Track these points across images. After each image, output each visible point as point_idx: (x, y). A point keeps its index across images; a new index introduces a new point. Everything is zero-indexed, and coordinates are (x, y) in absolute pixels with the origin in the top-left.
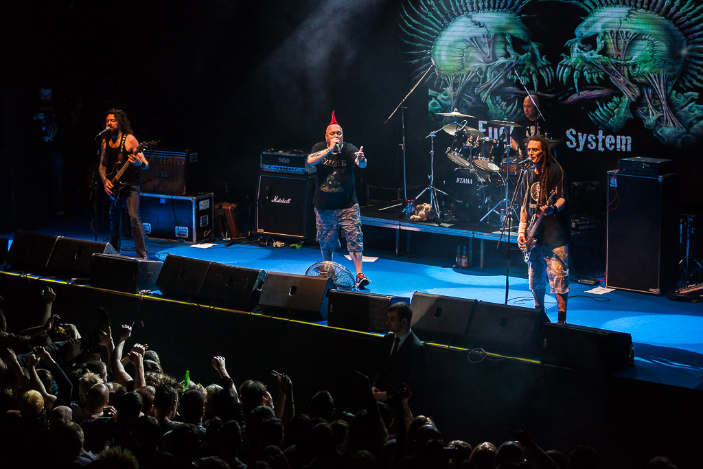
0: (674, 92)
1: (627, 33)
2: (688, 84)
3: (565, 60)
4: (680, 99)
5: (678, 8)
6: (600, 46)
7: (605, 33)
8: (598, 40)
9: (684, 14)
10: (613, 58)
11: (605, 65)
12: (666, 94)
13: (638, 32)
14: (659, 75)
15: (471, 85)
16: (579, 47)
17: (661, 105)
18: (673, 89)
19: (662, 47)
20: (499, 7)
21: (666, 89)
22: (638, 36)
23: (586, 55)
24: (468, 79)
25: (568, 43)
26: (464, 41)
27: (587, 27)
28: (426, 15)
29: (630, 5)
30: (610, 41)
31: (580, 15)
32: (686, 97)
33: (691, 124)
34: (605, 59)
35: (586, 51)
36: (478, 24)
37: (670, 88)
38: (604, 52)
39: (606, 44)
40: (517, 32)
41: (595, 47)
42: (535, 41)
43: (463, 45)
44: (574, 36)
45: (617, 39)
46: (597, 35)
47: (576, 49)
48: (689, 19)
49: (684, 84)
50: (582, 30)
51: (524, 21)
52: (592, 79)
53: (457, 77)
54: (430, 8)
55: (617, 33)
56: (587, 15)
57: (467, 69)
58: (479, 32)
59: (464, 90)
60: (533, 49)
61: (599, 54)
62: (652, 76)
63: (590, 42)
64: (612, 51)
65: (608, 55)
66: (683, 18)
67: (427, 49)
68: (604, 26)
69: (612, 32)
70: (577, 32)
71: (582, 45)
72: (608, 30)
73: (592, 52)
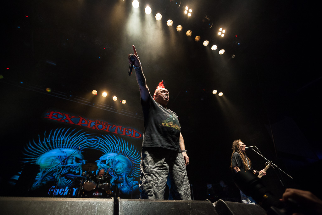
0: (128, 177)
1: (116, 160)
2: (132, 175)
4: (129, 180)
5: (131, 156)
6: (107, 163)
7: (109, 160)
8: (107, 161)
9: (132, 157)
10: (111, 167)
11: (108, 169)
12: (125, 178)
13: (119, 160)
14: (124, 173)
15: (52, 173)
16: (100, 163)
17: (124, 181)
18: (128, 176)
19: (126, 165)
20: (74, 148)
21: (126, 176)
22: (119, 162)
23: (102, 165)
24: (52, 170)
25: (96, 161)
26: (55, 157)
27: (104, 157)
28: (40, 147)
29: (118, 153)
30: (110, 162)
31: (102, 154)
32: (131, 179)
33: (132, 187)
34: (108, 167)
35: (102, 164)
36: (64, 152)
37: (127, 176)
38: (108, 165)
39: (109, 163)
40: (79, 156)
41: (105, 163)
42: (84, 159)
43: (54, 158)
44: (99, 159)
45: (113, 161)
46: (106, 160)
47: (99, 163)
48: (133, 159)
49: (131, 175)
50: (102, 158)
51: (82, 153)
53: (46, 169)
54: (43, 145)
55: (113, 160)
56: (104, 154)
57: (52, 167)
58: (63, 154)
59: (48, 174)
60: (83, 162)
61: (107, 165)
62: (122, 173)
63: (104, 162)
64: (111, 164)
65: (109, 166)
66: (132, 158)
67: (35, 158)
68: (109, 158)
69: (111, 159)
70: (100, 158)
71: (101, 162)
72: (110, 159)
73: (104, 164)
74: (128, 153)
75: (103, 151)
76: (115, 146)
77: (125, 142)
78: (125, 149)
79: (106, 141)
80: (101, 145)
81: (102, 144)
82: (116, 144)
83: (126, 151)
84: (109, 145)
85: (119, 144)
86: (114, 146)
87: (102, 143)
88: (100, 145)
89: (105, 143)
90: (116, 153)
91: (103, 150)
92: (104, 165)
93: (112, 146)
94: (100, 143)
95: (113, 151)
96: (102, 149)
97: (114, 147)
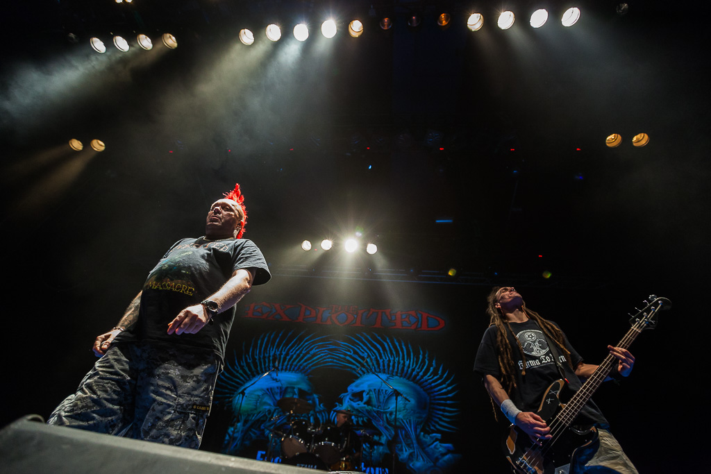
0: (422, 433)
1: (386, 391)
2: (432, 428)
3: (338, 407)
4: (427, 439)
5: (422, 377)
6: (365, 398)
7: (370, 390)
8: (364, 394)
9: (426, 381)
10: (375, 407)
11: (368, 412)
12: (416, 435)
14: (410, 421)
15: (258, 423)
16: (350, 399)
17: (412, 443)
18: (421, 431)
19: (413, 401)
20: (293, 370)
21: (416, 431)
22: (397, 393)
23: (355, 405)
24: (258, 417)
25: (342, 395)
26: (262, 390)
27: (357, 386)
28: (237, 372)
29: (389, 374)
30: (373, 396)
31: (353, 377)
32: (432, 438)
33: (437, 459)
34: (369, 408)
35: (354, 402)
36: (276, 380)
37: (418, 430)
38: (369, 403)
39: (370, 398)
40: (304, 386)
41: (361, 399)
42: (316, 393)
43: (260, 393)
44: (347, 391)
45: (378, 395)
46: (364, 391)
47: (347, 399)
48: (430, 384)
49: (429, 428)
50: (353, 388)
51: (310, 380)
52: (357, 422)
53: (249, 415)
54: (242, 368)
55: (379, 390)
56: (357, 378)
57: (258, 410)
58: (275, 385)
59: (252, 426)
60: (314, 398)
61: (365, 404)
62: (405, 421)
63: (358, 396)
64: (374, 401)
65: (372, 405)
66: (426, 383)
67: (230, 394)
68: (369, 386)
69: (375, 390)
70: (349, 389)
71: (352, 398)
72: (372, 388)
73: (360, 402)
74: (413, 370)
75: (354, 372)
76: (381, 357)
77: (403, 344)
78: (404, 362)
79: (359, 349)
80: (348, 358)
81: (350, 356)
82: (382, 351)
83: (409, 367)
84: (365, 355)
85: (389, 352)
86: (376, 358)
87: (349, 353)
88: (345, 359)
89: (355, 352)
90: (384, 372)
91: (354, 369)
92: (359, 405)
93: (373, 358)
94: (346, 355)
95: (377, 370)
96: (351, 368)
97: (379, 358)
